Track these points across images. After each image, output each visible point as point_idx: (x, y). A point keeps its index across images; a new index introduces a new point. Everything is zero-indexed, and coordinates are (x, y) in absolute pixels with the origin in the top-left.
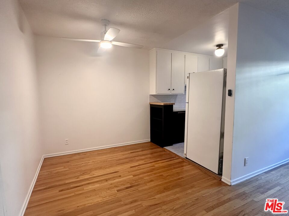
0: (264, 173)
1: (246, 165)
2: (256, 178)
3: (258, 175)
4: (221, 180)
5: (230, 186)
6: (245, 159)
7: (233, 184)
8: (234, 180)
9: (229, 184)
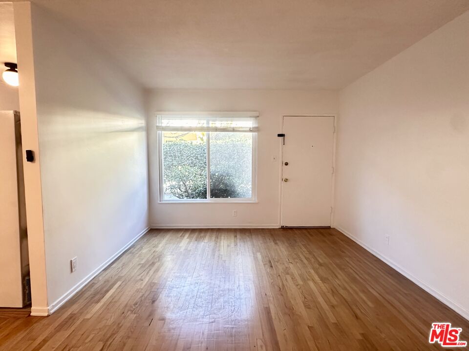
0: (103, 270)
1: (73, 270)
2: (91, 283)
3: (95, 277)
4: (30, 315)
5: (48, 316)
6: (71, 261)
7: (52, 311)
8: (54, 304)
9: (46, 314)
